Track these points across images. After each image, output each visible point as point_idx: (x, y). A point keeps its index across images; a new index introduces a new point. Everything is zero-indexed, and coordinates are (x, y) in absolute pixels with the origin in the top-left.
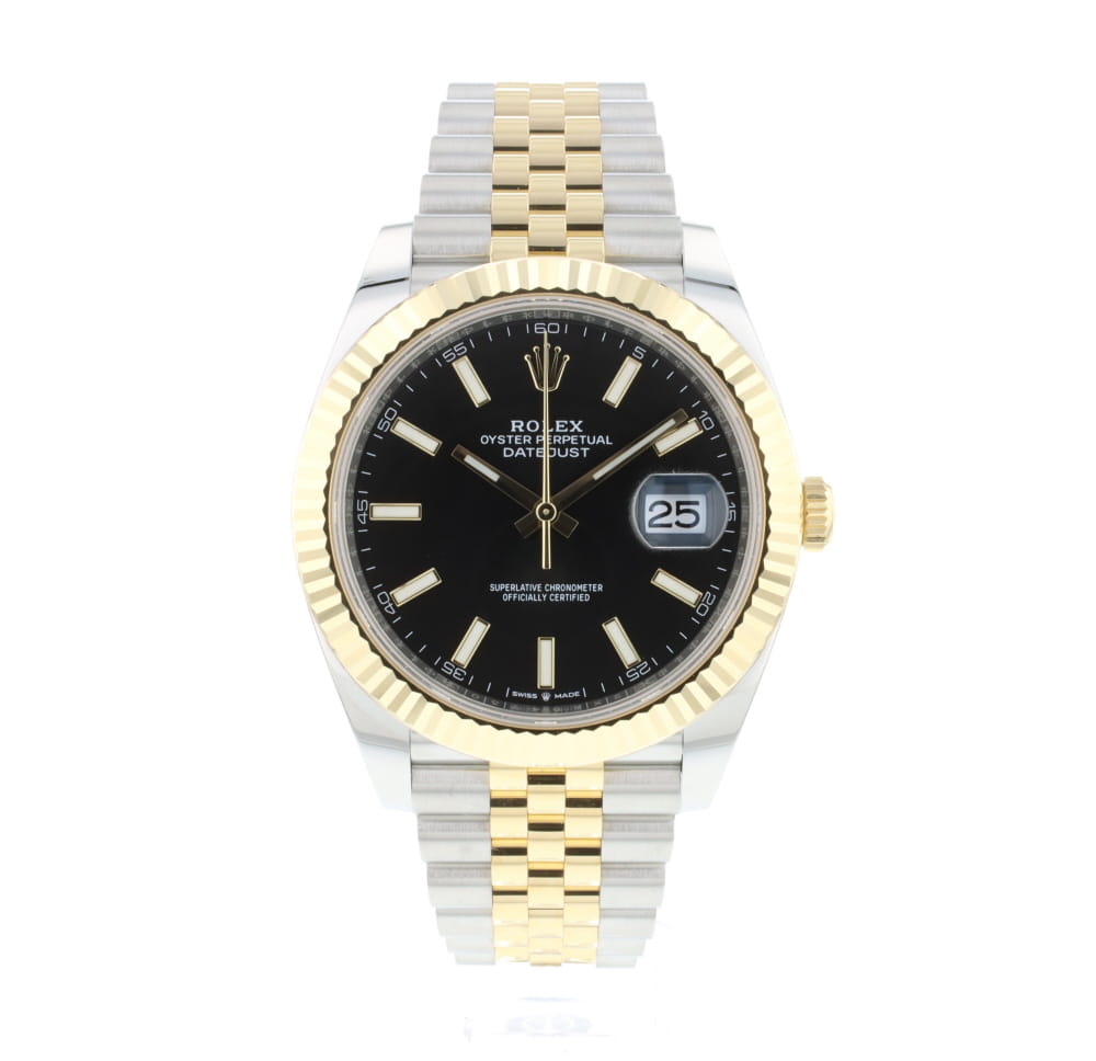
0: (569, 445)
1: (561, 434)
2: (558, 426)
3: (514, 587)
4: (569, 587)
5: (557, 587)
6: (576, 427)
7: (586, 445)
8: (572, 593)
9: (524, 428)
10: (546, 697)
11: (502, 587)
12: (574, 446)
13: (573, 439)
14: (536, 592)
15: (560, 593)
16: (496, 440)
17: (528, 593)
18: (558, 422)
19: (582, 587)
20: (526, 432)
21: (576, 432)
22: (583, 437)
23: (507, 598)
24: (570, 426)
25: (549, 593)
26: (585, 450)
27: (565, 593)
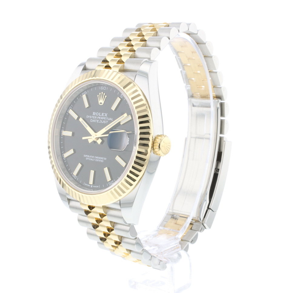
0: (104, 120)
1: (103, 117)
2: (102, 114)
3: (88, 156)
4: (99, 158)
5: (97, 157)
6: (106, 115)
7: (107, 120)
8: (100, 159)
9: (95, 114)
10: (92, 187)
11: (86, 156)
12: (105, 120)
13: (105, 118)
14: (93, 158)
15: (97, 159)
16: (90, 117)
17: (91, 158)
18: (102, 113)
19: (102, 158)
20: (96, 116)
21: (106, 117)
22: (107, 118)
23: (87, 159)
24: (105, 115)
25: (95, 159)
26: (107, 121)
27: (98, 159)
